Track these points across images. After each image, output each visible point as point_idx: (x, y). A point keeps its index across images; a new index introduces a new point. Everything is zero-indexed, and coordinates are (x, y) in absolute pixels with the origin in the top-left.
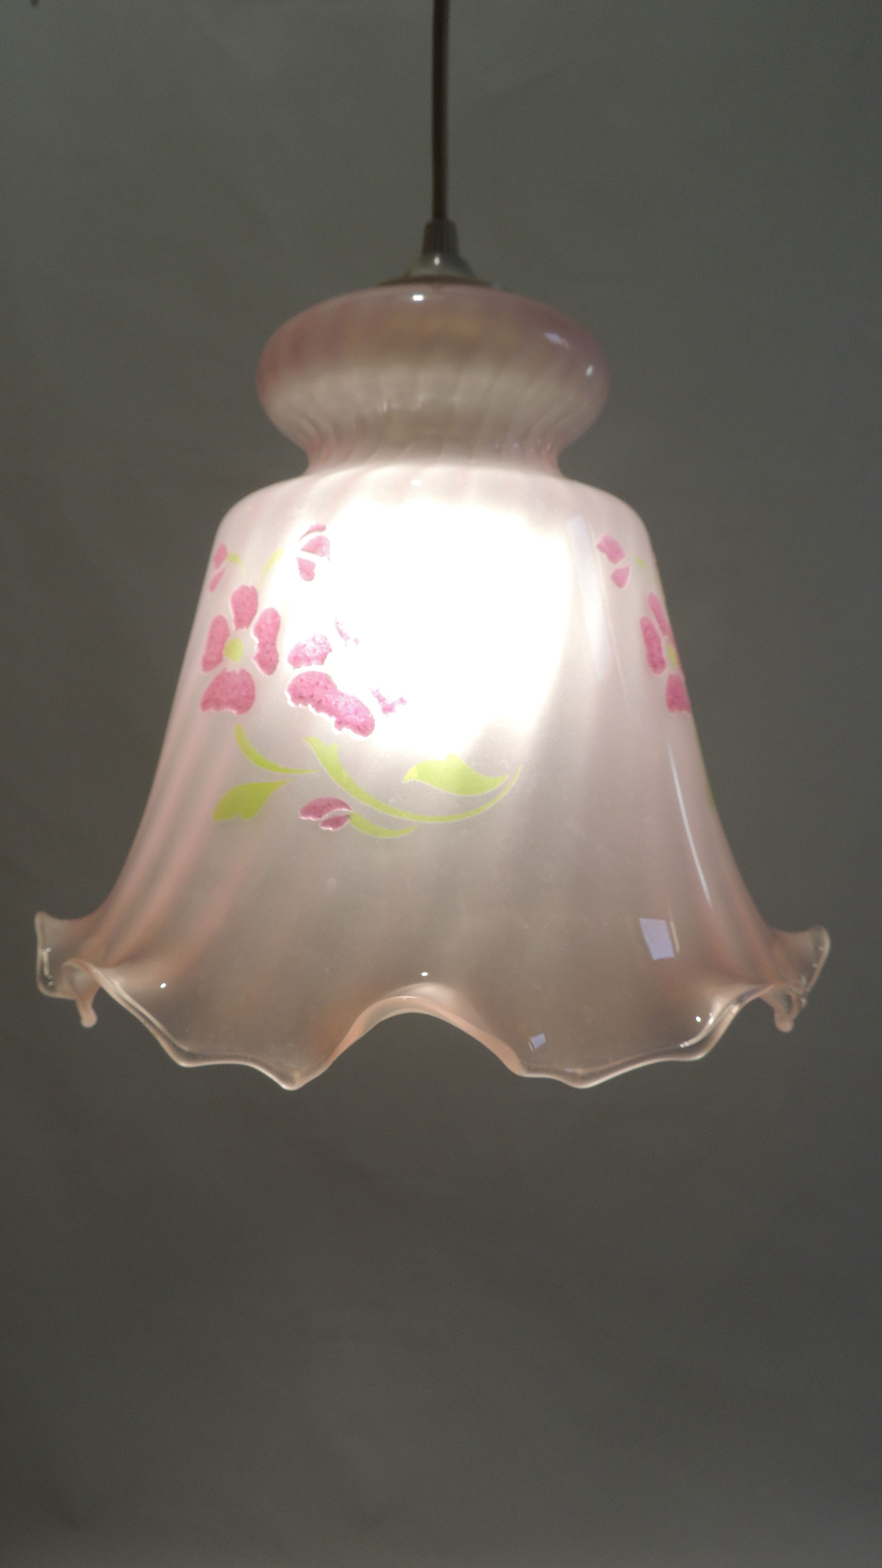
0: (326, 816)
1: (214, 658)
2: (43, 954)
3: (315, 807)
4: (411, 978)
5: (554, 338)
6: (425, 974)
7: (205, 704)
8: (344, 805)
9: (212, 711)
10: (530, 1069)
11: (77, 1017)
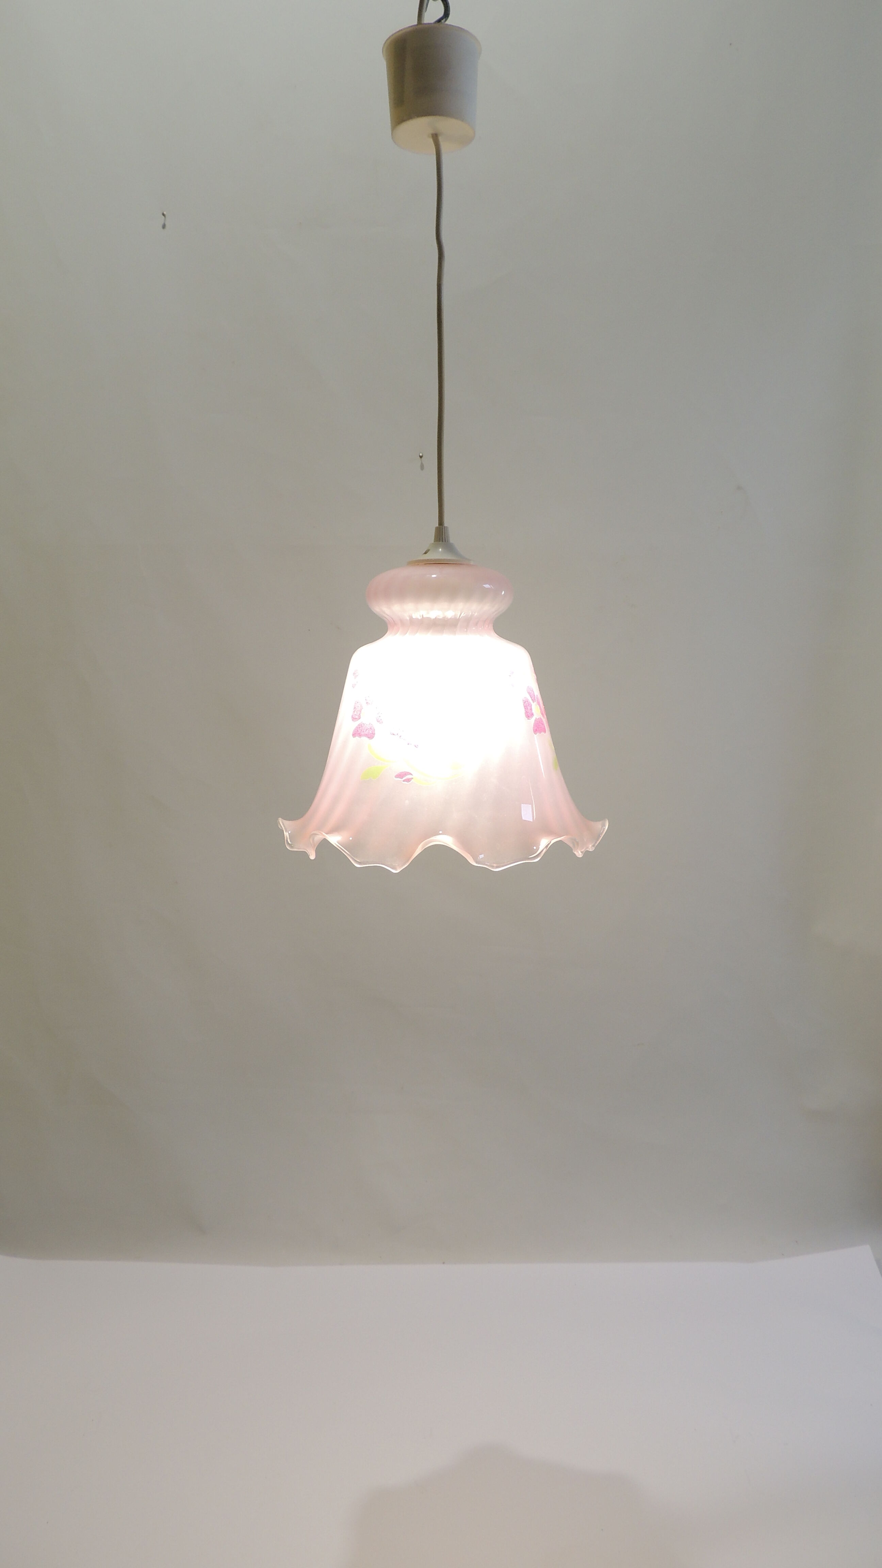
0: (404, 779)
1: (357, 717)
2: (286, 834)
3: (400, 775)
4: (436, 833)
5: (487, 586)
6: (441, 832)
7: (354, 735)
8: (411, 774)
9: (357, 738)
10: (477, 863)
11: (308, 856)
